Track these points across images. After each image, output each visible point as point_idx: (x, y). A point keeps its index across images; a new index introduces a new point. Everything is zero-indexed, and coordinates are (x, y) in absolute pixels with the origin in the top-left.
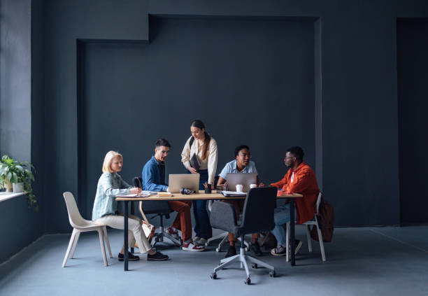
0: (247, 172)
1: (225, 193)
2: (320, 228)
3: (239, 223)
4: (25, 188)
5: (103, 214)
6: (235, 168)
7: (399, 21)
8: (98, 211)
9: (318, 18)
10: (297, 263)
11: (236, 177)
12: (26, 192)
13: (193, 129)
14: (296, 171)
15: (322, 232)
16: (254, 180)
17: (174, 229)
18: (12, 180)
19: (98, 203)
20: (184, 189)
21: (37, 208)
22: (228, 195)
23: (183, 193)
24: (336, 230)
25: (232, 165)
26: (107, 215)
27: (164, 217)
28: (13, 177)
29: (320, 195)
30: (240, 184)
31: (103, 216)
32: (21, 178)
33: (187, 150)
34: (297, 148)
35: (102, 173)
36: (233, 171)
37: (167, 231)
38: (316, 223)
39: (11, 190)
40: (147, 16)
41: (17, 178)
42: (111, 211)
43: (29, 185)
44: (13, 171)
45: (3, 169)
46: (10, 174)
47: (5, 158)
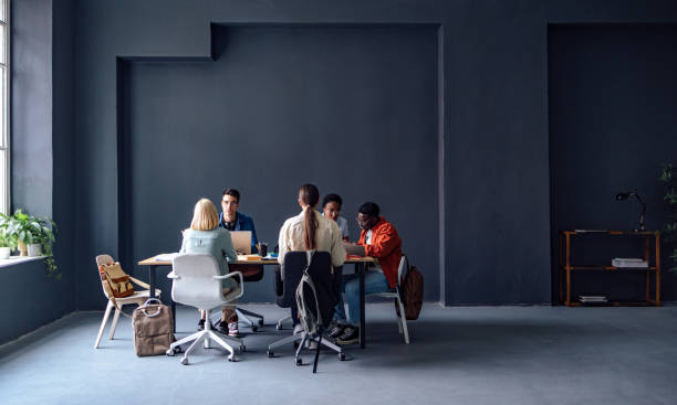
2: (402, 301)
4: (44, 251)
7: (551, 27)
9: (440, 25)
10: (367, 345)
12: (43, 256)
15: (405, 307)
18: (26, 240)
21: (59, 276)
28: (26, 236)
32: (39, 238)
38: (397, 295)
39: (26, 254)
40: (209, 24)
41: (31, 238)
43: (48, 247)
44: (28, 228)
45: (14, 227)
46: (23, 234)
47: (18, 212)
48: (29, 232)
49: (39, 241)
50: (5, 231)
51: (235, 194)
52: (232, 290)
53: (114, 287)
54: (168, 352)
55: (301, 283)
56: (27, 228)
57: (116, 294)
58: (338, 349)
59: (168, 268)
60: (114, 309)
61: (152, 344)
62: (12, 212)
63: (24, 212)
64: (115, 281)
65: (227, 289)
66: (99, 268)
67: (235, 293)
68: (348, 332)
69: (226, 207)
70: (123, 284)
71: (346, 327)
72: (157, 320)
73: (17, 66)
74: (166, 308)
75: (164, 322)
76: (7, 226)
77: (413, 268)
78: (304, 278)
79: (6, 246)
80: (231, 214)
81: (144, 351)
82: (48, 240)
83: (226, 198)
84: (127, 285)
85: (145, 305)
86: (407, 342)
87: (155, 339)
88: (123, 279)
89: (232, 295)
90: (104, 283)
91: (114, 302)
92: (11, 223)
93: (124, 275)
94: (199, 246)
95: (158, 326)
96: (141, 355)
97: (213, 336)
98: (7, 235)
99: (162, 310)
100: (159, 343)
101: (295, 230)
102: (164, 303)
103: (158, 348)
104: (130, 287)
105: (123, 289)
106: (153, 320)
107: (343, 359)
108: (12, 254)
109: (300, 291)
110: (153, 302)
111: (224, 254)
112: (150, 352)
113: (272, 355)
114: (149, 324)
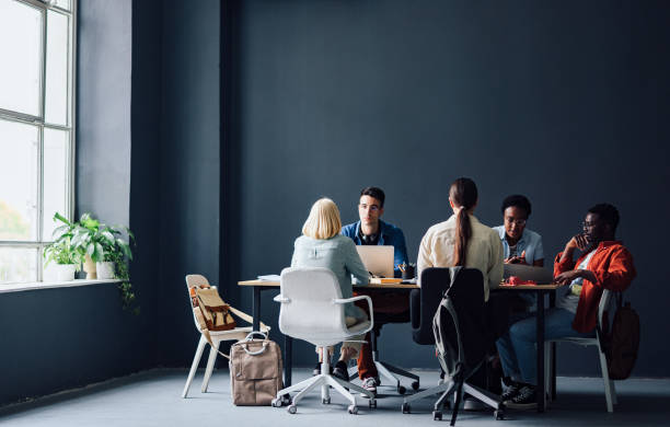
2: (603, 351)
12: (118, 280)
18: (95, 255)
28: (96, 251)
38: (597, 342)
39: (95, 275)
41: (102, 253)
43: (124, 267)
44: (98, 240)
45: (80, 237)
46: (92, 246)
47: (85, 218)
48: (99, 246)
49: (112, 259)
50: (69, 243)
51: (377, 194)
52: (358, 322)
53: (209, 316)
54: (274, 402)
55: (439, 309)
56: (96, 240)
57: (211, 326)
58: (495, 405)
59: (276, 289)
60: (208, 348)
61: (254, 390)
62: (76, 219)
63: (94, 218)
64: (210, 309)
65: (352, 320)
66: (190, 289)
67: (362, 325)
68: (525, 392)
69: (363, 213)
70: (220, 316)
71: (522, 385)
72: (262, 359)
73: (86, 12)
74: (273, 344)
75: (271, 363)
76: (72, 236)
77: (628, 304)
78: (444, 302)
79: (70, 263)
80: (370, 224)
81: (243, 399)
82: (122, 258)
83: (365, 200)
84: (225, 317)
85: (246, 339)
86: (610, 409)
87: (258, 385)
88: (220, 309)
89: (357, 327)
90: (196, 311)
91: (208, 337)
92: (76, 231)
93: (222, 303)
94: (312, 258)
95: (262, 367)
96: (239, 404)
97: (331, 381)
98: (72, 249)
99: (268, 347)
100: (262, 389)
101: (439, 239)
102: (270, 338)
103: (261, 396)
104: (230, 320)
105: (220, 322)
106: (256, 359)
107: (501, 417)
108: (77, 276)
109: (437, 318)
110: (256, 336)
111: (348, 272)
112: (251, 400)
113: (408, 410)
114: (250, 364)
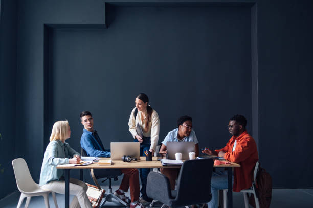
0: (188, 140)
1: (165, 161)
2: (257, 197)
3: (173, 193)
5: (49, 180)
6: (176, 136)
8: (44, 177)
11: (177, 146)
13: (137, 100)
14: (238, 139)
15: (259, 201)
16: (193, 148)
17: (121, 191)
19: (44, 169)
20: (125, 157)
21: (3, 170)
22: (166, 165)
23: (125, 160)
24: (275, 191)
25: (174, 134)
26: (52, 181)
27: (113, 179)
29: (257, 164)
30: (179, 152)
31: (48, 182)
33: (133, 120)
34: (241, 116)
35: (49, 142)
36: (174, 139)
37: (115, 193)
38: (253, 191)
40: (104, 3)
42: (55, 177)
